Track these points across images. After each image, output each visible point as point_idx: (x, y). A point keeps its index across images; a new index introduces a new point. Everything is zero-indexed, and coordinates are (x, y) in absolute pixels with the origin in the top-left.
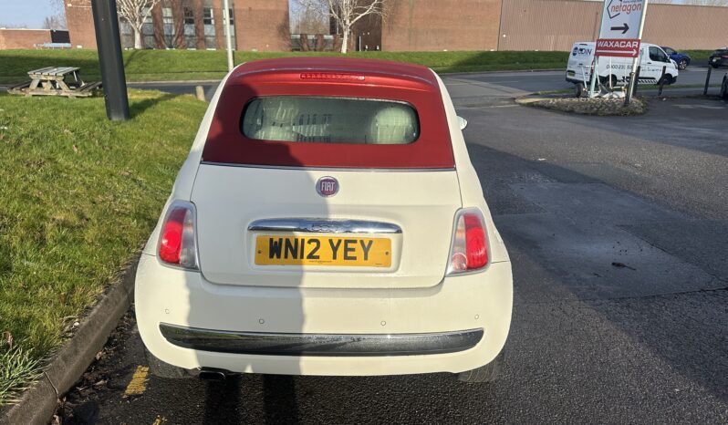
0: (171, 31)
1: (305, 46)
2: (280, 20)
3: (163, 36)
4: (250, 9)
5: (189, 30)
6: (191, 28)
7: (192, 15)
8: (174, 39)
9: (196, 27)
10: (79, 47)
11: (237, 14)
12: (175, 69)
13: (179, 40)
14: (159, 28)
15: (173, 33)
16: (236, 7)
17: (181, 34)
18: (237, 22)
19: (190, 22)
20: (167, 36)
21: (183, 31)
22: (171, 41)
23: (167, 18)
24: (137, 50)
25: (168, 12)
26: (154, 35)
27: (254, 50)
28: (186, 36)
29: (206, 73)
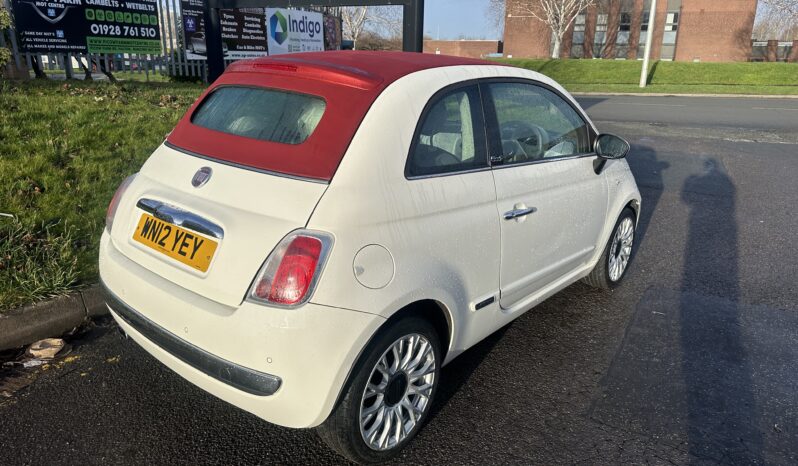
0: (601, 40)
1: (772, 55)
2: (740, 24)
3: (592, 44)
4: (702, 11)
5: (622, 38)
6: (625, 35)
7: (629, 22)
8: (604, 48)
9: (631, 35)
10: (510, 56)
11: (683, 19)
12: (582, 80)
13: (609, 48)
14: (590, 36)
15: (604, 42)
16: (684, 10)
17: (613, 42)
18: (683, 28)
19: (625, 28)
20: (597, 44)
21: (616, 38)
22: (599, 50)
23: (600, 25)
24: (553, 59)
25: (602, 19)
26: (583, 44)
27: (696, 61)
28: (617, 44)
29: (613, 85)
